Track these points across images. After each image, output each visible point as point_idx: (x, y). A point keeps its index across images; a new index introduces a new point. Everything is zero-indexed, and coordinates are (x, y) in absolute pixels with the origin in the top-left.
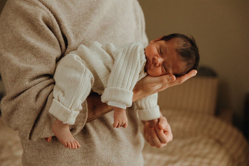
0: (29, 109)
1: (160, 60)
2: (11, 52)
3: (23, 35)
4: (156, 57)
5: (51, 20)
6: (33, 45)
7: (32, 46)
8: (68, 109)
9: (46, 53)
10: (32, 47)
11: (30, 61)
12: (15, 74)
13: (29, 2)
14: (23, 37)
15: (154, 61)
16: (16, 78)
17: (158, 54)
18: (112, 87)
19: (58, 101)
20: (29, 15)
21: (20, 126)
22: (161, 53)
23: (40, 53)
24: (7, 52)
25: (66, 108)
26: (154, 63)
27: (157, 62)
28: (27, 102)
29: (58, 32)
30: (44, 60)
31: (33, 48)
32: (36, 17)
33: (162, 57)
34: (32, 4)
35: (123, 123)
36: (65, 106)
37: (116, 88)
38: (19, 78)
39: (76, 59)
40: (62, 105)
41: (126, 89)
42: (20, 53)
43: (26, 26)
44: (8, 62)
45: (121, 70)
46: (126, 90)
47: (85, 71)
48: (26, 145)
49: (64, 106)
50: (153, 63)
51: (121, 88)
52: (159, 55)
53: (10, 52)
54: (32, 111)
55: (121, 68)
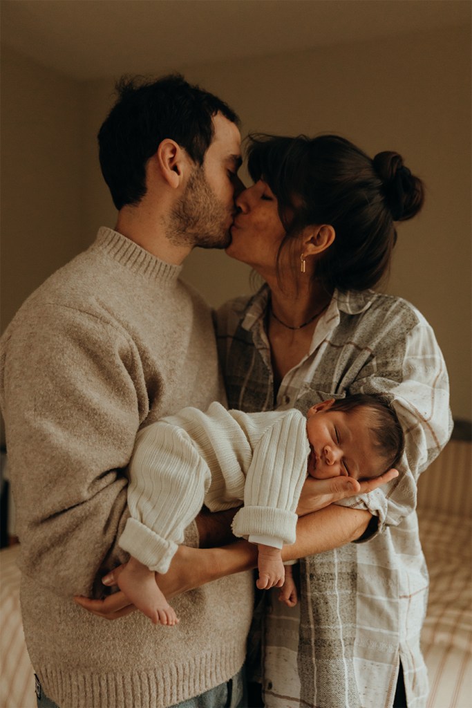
0: (91, 542)
1: (336, 454)
2: (49, 419)
3: (79, 386)
4: (329, 448)
5: (132, 353)
6: (96, 407)
7: (94, 409)
8: (163, 540)
9: (119, 425)
10: (95, 412)
11: (88, 440)
12: (59, 468)
13: (93, 315)
14: (79, 388)
15: (325, 455)
16: (59, 476)
17: (332, 441)
18: (258, 505)
19: (141, 524)
20: (94, 344)
21: (72, 579)
22: (339, 440)
23: (108, 423)
24: (39, 418)
25: (158, 537)
26: (324, 458)
27: (332, 457)
28: (92, 528)
29: (140, 377)
30: (114, 439)
31: (96, 414)
32: (111, 349)
33: (340, 448)
34: (99, 320)
35: (276, 578)
36: (157, 533)
37: (267, 508)
38: (65, 475)
39: (182, 438)
40: (149, 530)
41: (277, 507)
42: (67, 421)
43: (84, 367)
44: (42, 440)
45: (274, 471)
46: (277, 509)
47: (199, 465)
48: (60, 613)
49: (154, 533)
50: (321, 457)
51: (268, 505)
52: (333, 443)
53: (47, 418)
54: (98, 547)
55: (273, 466)
